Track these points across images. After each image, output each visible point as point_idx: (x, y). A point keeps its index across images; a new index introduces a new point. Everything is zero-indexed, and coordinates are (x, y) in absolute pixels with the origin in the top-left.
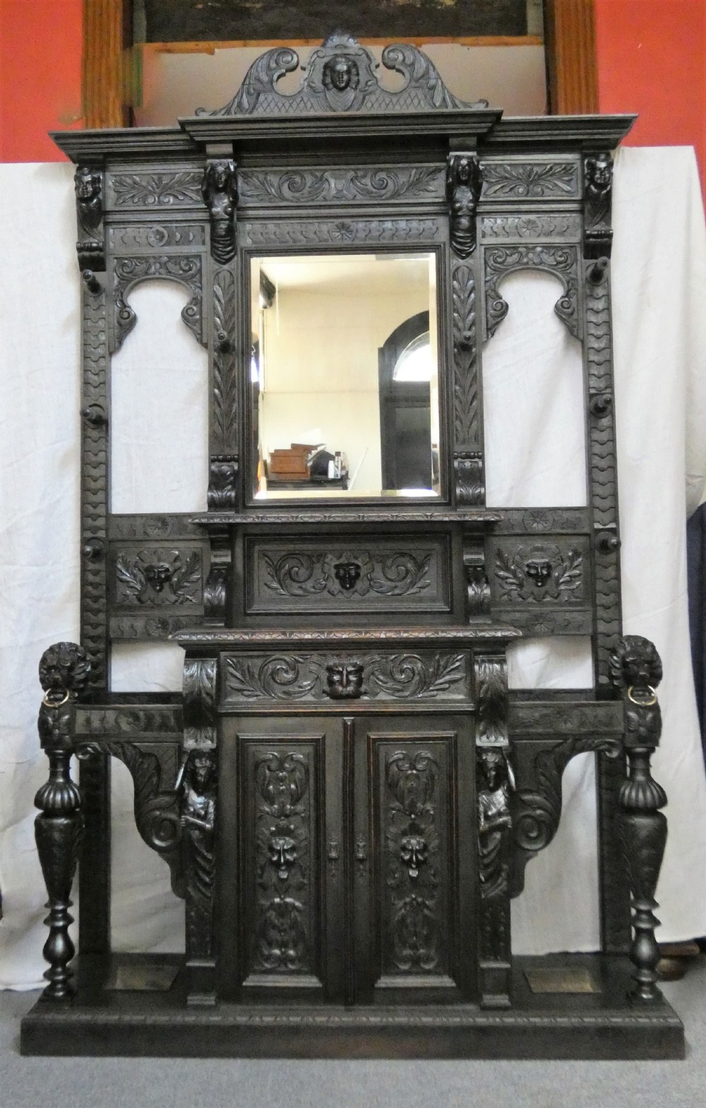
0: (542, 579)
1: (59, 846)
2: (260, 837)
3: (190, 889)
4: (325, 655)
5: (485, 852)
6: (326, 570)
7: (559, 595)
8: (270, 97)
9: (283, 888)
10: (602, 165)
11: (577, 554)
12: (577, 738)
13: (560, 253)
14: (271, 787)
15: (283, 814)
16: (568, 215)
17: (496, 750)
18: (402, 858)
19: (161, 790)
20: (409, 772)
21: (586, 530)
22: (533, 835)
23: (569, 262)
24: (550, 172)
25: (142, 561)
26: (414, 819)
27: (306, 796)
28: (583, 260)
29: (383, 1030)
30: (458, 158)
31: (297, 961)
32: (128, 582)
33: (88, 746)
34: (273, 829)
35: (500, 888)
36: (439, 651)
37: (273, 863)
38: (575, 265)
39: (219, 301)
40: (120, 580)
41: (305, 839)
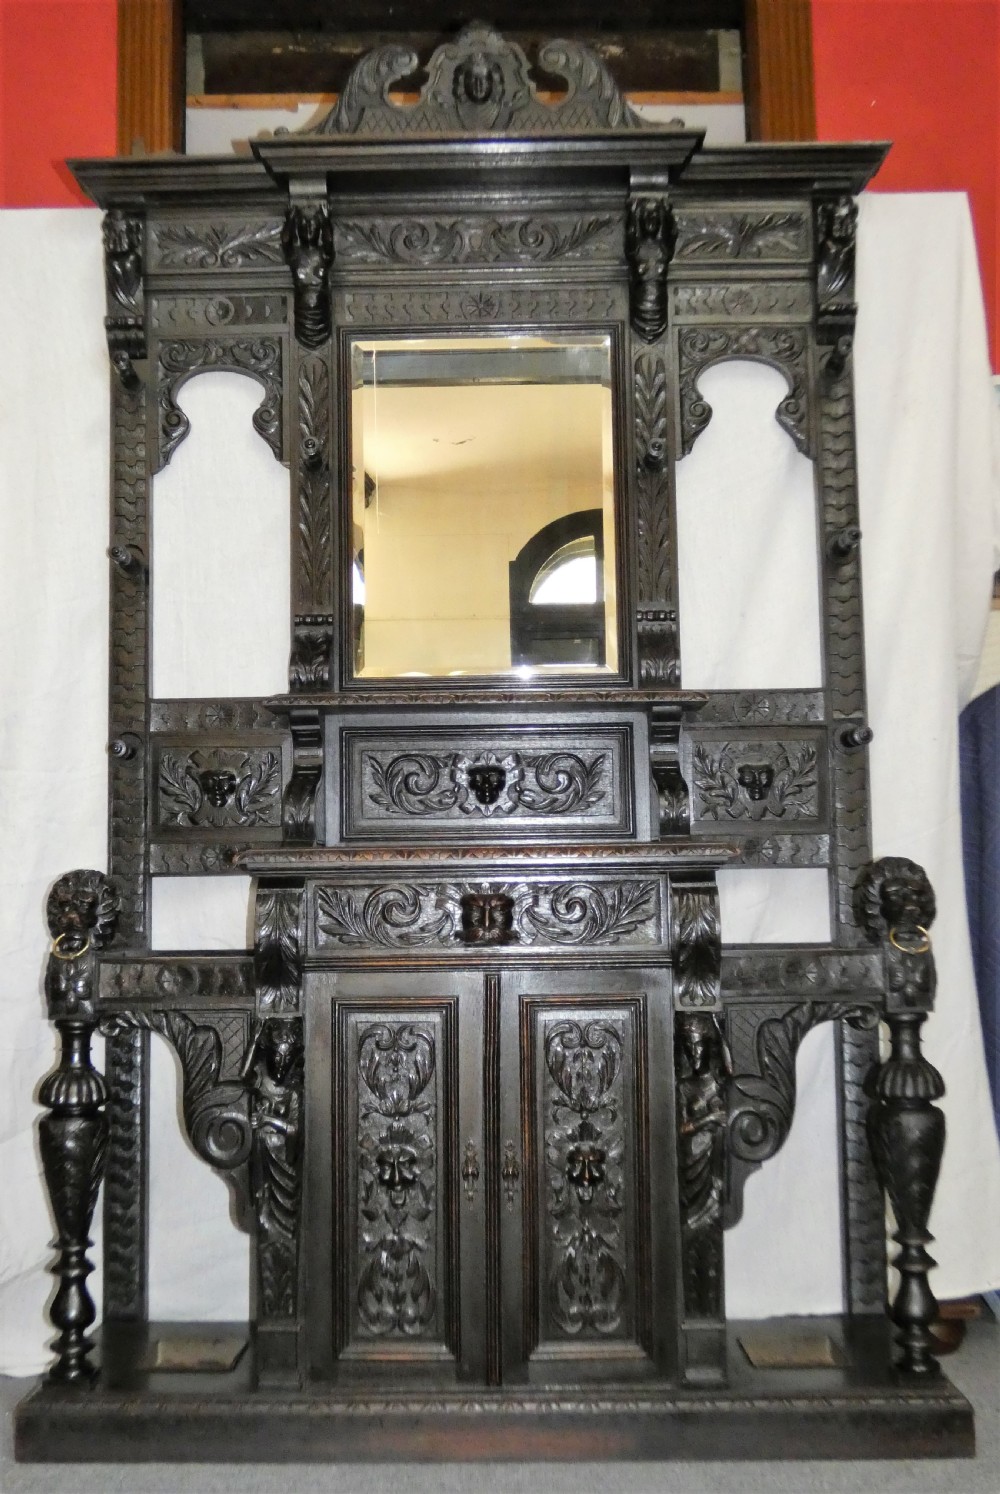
0: (760, 790)
1: (74, 1159)
2: (366, 1144)
3: (263, 1219)
4: (458, 885)
5: (689, 1162)
6: (457, 778)
7: (784, 810)
8: (379, 113)
9: (398, 1217)
10: (844, 211)
11: (808, 754)
12: (818, 1001)
13: (783, 337)
14: (381, 1073)
15: (397, 1111)
16: (795, 284)
17: (703, 1017)
18: (569, 1173)
19: (221, 1079)
20: (580, 1050)
21: (821, 721)
22: (756, 1138)
23: (795, 349)
24: (769, 226)
25: (198, 766)
26: (586, 1118)
27: (430, 1086)
28: (817, 347)
29: (542, 1422)
30: (643, 201)
31: (418, 1323)
32: (177, 795)
33: (118, 1016)
34: (384, 1133)
35: (708, 1214)
36: (620, 878)
37: (383, 1181)
38: (803, 353)
39: (307, 400)
40: (165, 792)
41: (430, 1147)
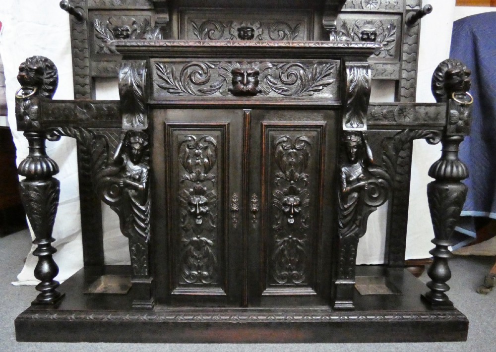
1: (36, 202)
2: (182, 195)
4: (230, 62)
5: (346, 206)
6: (232, 33)
7: (380, 53)
9: (198, 230)
11: (393, 26)
12: (412, 128)
14: (190, 161)
15: (198, 179)
18: (283, 211)
20: (291, 150)
21: (401, 11)
22: (375, 196)
25: (111, 24)
26: (293, 184)
27: (215, 167)
29: (267, 325)
31: (209, 279)
33: (54, 130)
34: (192, 190)
35: (354, 232)
36: (317, 60)
37: (191, 214)
40: (97, 37)
41: (215, 197)
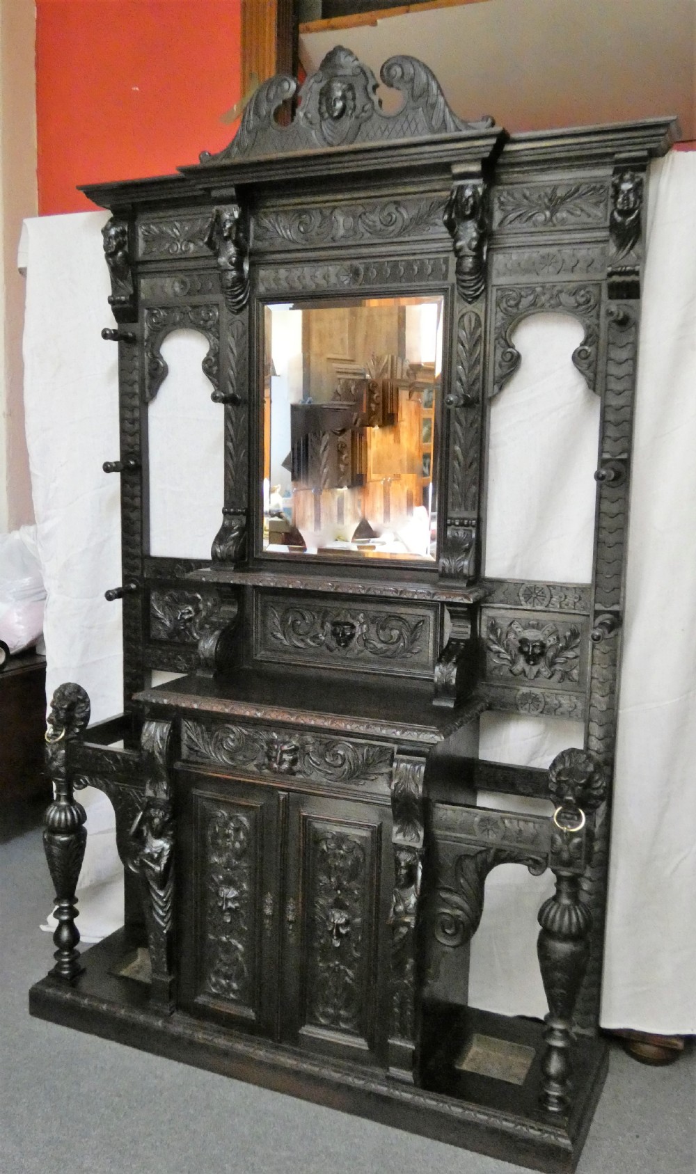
0: (535, 658)
2: (210, 881)
4: (266, 731)
7: (552, 674)
9: (228, 929)
10: (627, 186)
11: (575, 635)
12: (500, 849)
13: (582, 292)
16: (594, 246)
17: (410, 850)
18: (327, 928)
20: (337, 851)
21: (586, 611)
23: (592, 303)
24: (574, 194)
25: (171, 601)
26: (340, 895)
28: (608, 301)
30: (462, 188)
32: (160, 619)
37: (217, 907)
38: (597, 307)
39: (233, 354)
40: (154, 616)
41: (247, 892)
